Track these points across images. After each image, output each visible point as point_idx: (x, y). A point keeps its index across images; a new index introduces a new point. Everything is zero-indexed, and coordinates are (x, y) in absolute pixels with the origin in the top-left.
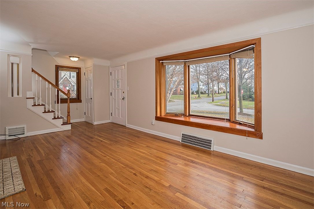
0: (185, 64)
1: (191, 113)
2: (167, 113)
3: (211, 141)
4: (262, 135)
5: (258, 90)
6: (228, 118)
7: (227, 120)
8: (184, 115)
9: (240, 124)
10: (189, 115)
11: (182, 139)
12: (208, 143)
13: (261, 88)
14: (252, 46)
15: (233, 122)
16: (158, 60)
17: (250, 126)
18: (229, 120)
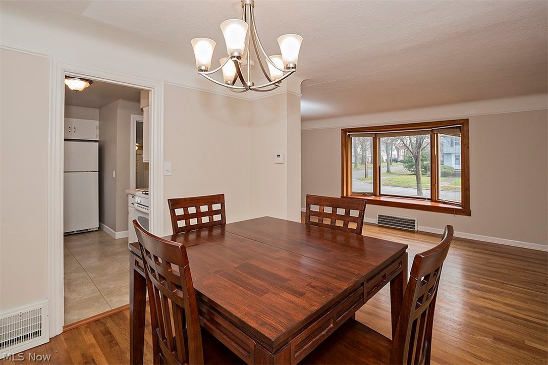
0: (376, 136)
1: (381, 193)
2: (354, 193)
3: (415, 221)
4: (470, 212)
5: (466, 169)
6: (430, 197)
7: (428, 199)
8: (374, 194)
9: (444, 203)
10: (380, 194)
11: (378, 220)
12: (412, 223)
13: (469, 167)
14: (459, 125)
15: (436, 201)
16: (344, 131)
17: (457, 205)
18: (431, 200)
